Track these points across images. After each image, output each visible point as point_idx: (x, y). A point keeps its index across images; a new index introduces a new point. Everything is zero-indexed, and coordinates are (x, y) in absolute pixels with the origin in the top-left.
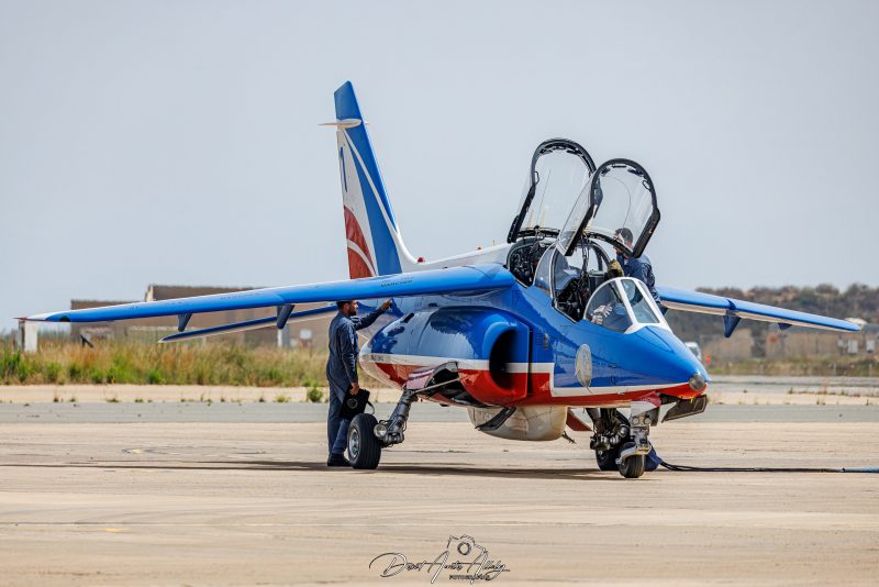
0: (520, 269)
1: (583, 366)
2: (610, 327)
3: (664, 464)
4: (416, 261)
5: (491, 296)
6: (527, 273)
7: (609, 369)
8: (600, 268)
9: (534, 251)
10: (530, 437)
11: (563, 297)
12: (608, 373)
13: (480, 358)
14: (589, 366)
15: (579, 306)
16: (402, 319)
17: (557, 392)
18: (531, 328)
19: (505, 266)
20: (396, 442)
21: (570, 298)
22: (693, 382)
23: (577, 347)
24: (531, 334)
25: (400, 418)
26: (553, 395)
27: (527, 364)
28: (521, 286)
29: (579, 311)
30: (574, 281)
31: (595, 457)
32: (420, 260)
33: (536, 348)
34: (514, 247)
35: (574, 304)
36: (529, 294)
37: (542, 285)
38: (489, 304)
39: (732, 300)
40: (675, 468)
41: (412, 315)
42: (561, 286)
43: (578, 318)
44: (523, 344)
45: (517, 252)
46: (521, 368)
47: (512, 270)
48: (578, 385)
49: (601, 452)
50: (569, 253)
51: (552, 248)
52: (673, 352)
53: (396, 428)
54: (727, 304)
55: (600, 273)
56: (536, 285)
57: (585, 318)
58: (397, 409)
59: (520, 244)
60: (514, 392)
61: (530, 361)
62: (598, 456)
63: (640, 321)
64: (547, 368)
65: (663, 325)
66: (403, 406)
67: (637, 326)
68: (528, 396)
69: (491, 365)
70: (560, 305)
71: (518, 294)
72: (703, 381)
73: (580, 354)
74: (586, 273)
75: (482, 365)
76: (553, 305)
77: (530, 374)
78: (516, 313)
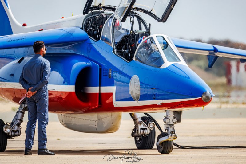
0: (90, 30)
1: (135, 88)
2: (151, 64)
3: (177, 145)
4: (22, 25)
5: (73, 46)
6: (95, 32)
7: (150, 89)
8: (140, 29)
9: (99, 19)
10: (98, 130)
11: (120, 46)
12: (150, 92)
13: (69, 84)
14: (138, 88)
15: (129, 52)
16: (17, 61)
17: (117, 104)
18: (100, 65)
19: (82, 29)
20: (16, 136)
21: (124, 47)
22: (204, 97)
23: (130, 78)
24: (100, 70)
25: (19, 121)
26: (115, 106)
27: (98, 87)
28: (92, 40)
29: (129, 55)
30: (126, 37)
31: (134, 142)
32: (24, 25)
33: (103, 78)
34: (87, 17)
35: (127, 51)
36: (98, 46)
37: (107, 40)
38: (72, 51)
39: (215, 46)
40: (182, 147)
41: (23, 59)
42: (118, 40)
43: (130, 59)
44: (96, 75)
45: (89, 20)
46: (94, 90)
47: (86, 30)
48: (131, 99)
49: (138, 139)
50: (123, 20)
51: (112, 17)
52: (189, 78)
53: (16, 127)
54: (213, 48)
55: (140, 32)
56: (102, 40)
57: (134, 59)
58: (16, 116)
59: (90, 15)
60: (90, 104)
61: (100, 86)
62: (136, 141)
63: (169, 61)
64: (112, 89)
65: (182, 63)
66: (20, 114)
67: (167, 64)
68: (99, 107)
69: (76, 88)
70: (117, 51)
71: (90, 45)
72: (210, 96)
73: (132, 82)
74: (133, 32)
75: (71, 88)
76: (114, 52)
77: (100, 94)
78: (89, 57)
